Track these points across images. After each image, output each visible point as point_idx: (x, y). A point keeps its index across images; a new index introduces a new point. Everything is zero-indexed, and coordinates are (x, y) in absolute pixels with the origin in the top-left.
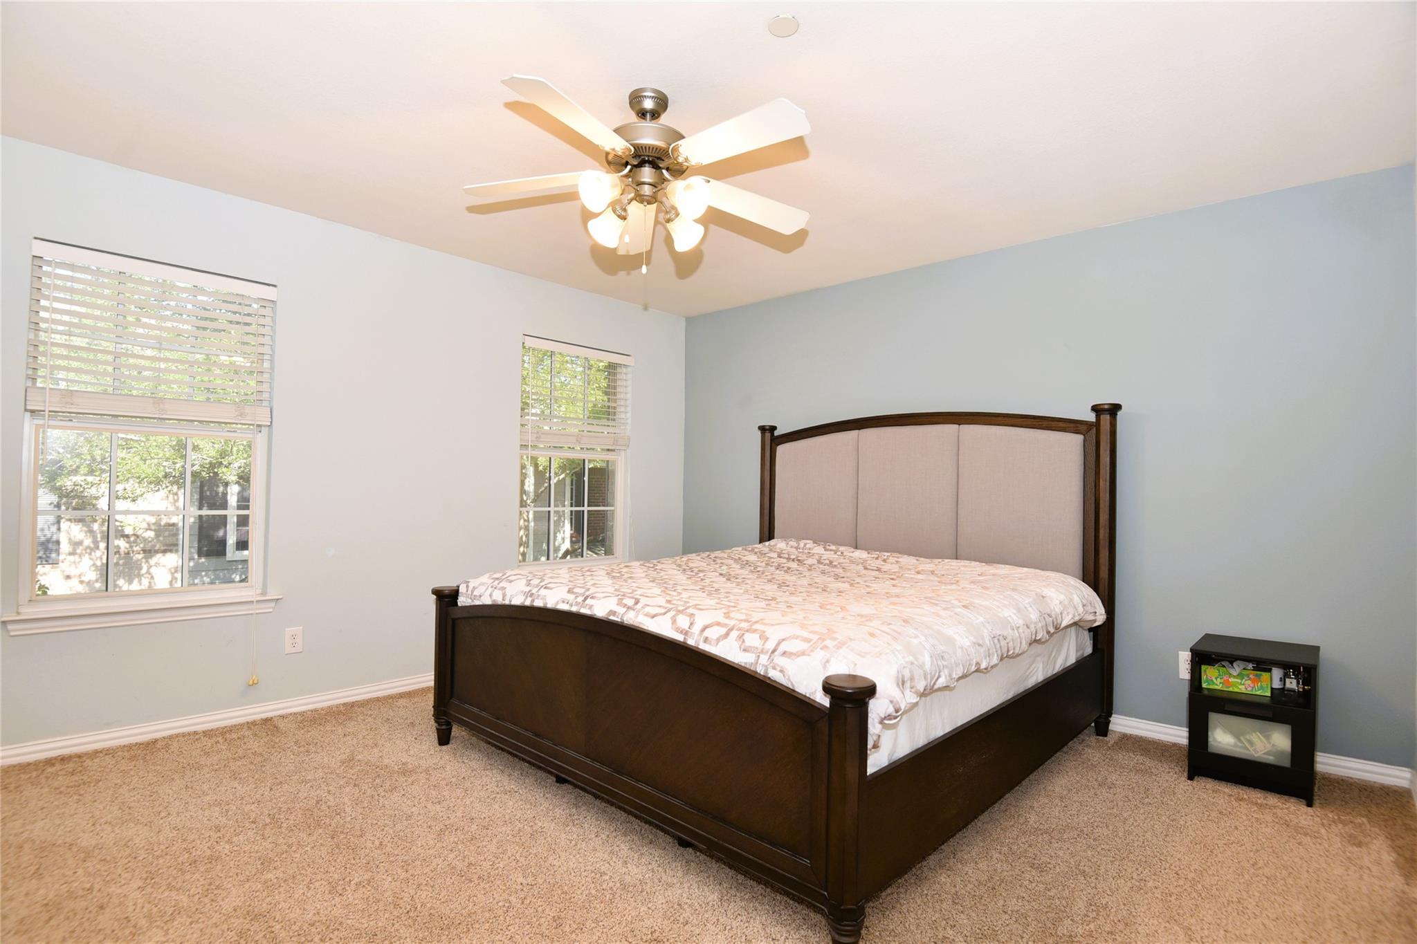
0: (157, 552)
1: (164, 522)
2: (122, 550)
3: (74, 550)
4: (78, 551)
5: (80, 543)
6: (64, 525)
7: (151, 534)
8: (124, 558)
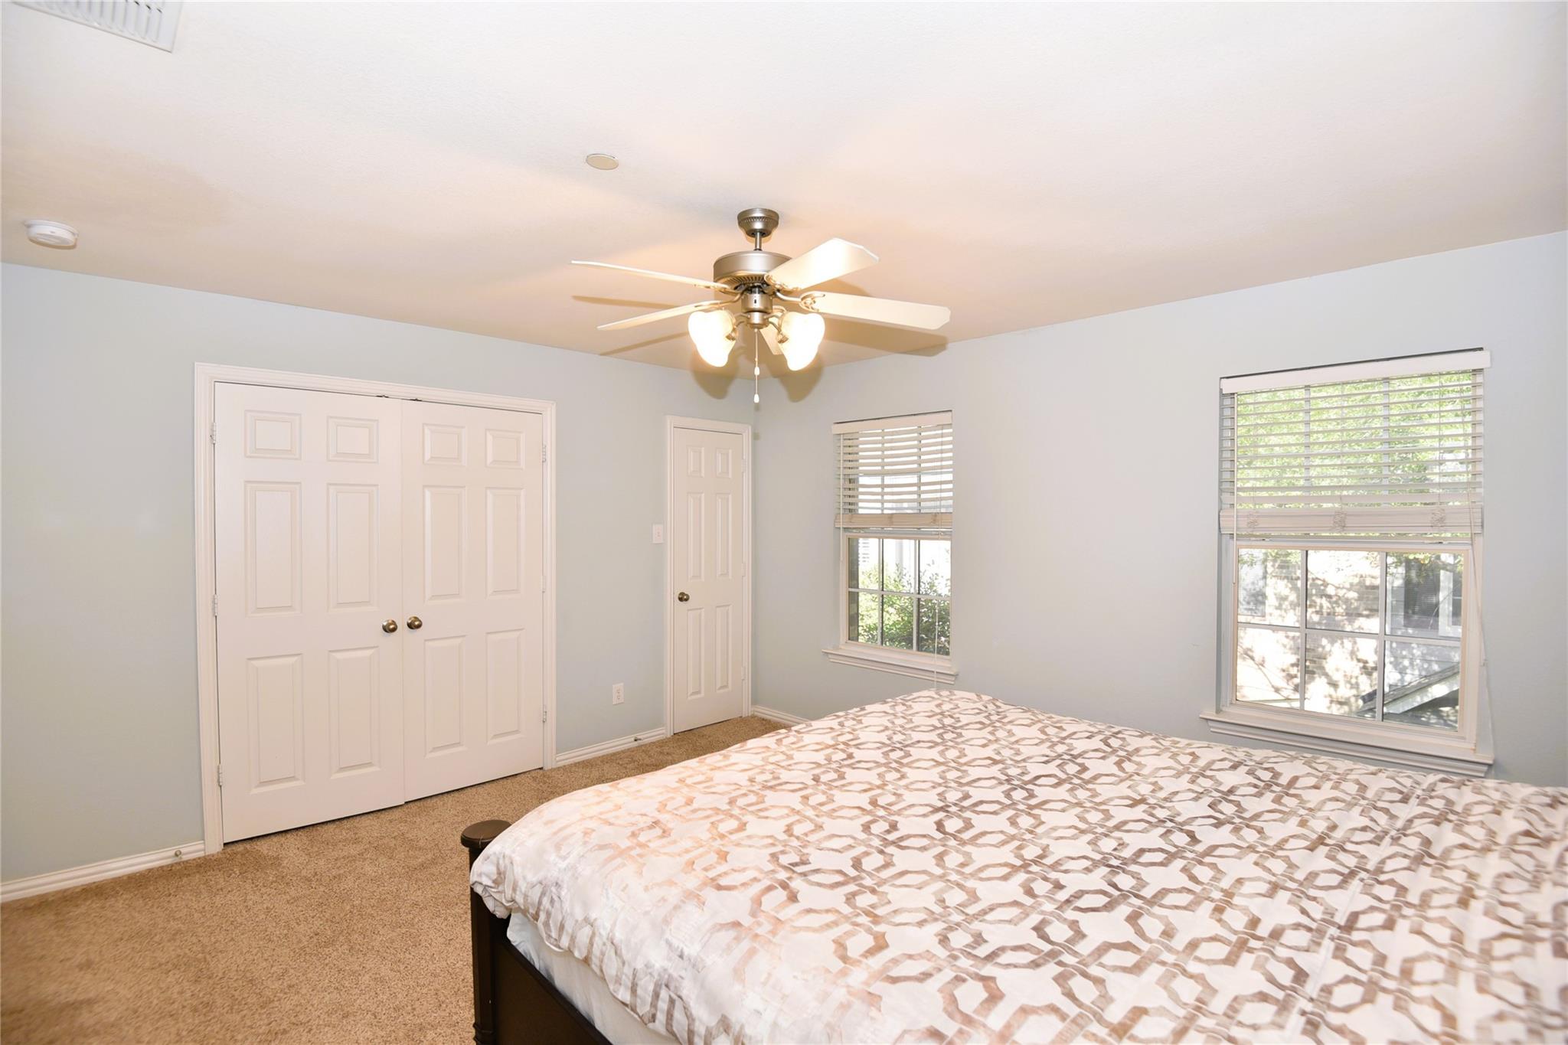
0: (1360, 615)
1: (1368, 583)
2: (1325, 610)
3: (1280, 605)
4: (1284, 607)
5: (1285, 598)
6: (1270, 581)
7: (1353, 595)
8: (1326, 618)
